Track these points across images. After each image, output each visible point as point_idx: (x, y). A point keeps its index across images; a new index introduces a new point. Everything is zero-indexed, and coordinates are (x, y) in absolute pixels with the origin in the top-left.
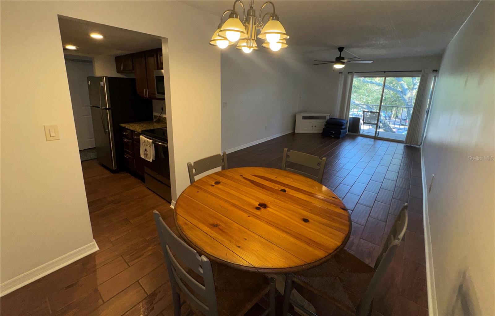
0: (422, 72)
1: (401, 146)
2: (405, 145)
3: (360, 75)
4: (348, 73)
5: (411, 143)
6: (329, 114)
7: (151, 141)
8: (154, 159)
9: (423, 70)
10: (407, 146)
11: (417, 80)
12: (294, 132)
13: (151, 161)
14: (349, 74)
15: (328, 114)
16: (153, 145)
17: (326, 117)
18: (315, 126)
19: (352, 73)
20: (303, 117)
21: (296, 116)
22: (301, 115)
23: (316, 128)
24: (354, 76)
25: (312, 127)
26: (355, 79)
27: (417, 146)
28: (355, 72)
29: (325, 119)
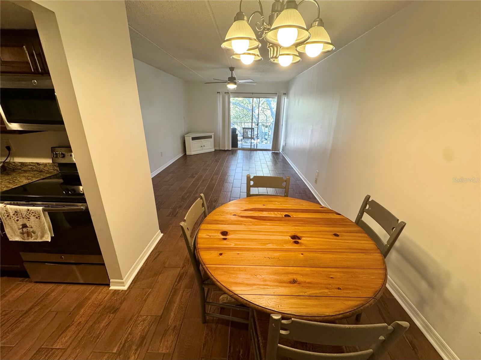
0: (278, 94)
1: (270, 153)
3: (233, 95)
4: (225, 93)
5: (275, 149)
7: (41, 208)
8: (53, 236)
9: (278, 93)
10: (273, 152)
11: (275, 100)
12: (186, 154)
13: (50, 241)
14: (226, 94)
15: (213, 133)
16: (47, 213)
17: (212, 136)
18: (204, 146)
19: (228, 93)
20: (192, 138)
21: (185, 137)
22: (190, 136)
23: (205, 148)
24: (231, 96)
25: (202, 146)
26: (231, 99)
27: (278, 152)
28: (231, 93)
29: (211, 138)
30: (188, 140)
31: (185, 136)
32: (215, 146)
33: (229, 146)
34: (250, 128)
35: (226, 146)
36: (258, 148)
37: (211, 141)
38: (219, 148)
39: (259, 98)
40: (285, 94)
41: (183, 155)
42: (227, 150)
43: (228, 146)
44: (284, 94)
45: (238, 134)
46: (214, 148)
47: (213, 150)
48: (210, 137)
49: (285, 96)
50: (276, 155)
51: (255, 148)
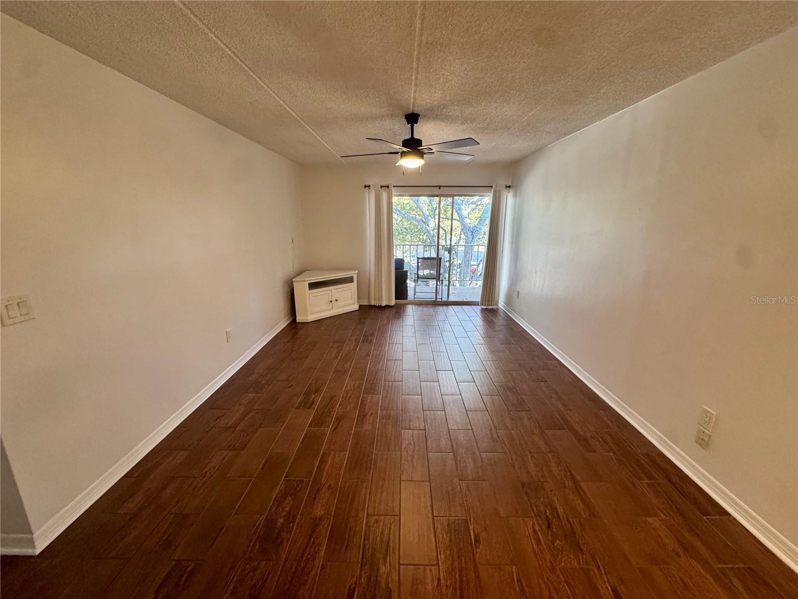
0: (493, 188)
2: (480, 307)
4: (381, 187)
5: (489, 302)
6: (357, 271)
9: (494, 186)
10: (482, 309)
11: (487, 200)
12: (295, 320)
14: (383, 188)
15: (355, 272)
17: (353, 277)
18: (337, 300)
19: (388, 187)
20: (309, 284)
21: (294, 283)
22: (305, 281)
23: (339, 303)
24: (393, 194)
25: (331, 302)
26: (395, 199)
27: (494, 307)
28: (393, 186)
29: (352, 281)
30: (301, 289)
31: (294, 280)
32: (359, 298)
33: (389, 299)
34: (434, 259)
35: (384, 298)
36: (450, 300)
37: (352, 288)
38: (369, 302)
39: (453, 196)
40: (509, 187)
41: (289, 322)
42: (387, 306)
43: (388, 297)
44: (506, 187)
45: (407, 271)
46: (358, 302)
47: (356, 307)
48: (350, 280)
49: (509, 192)
50: (490, 313)
51: (445, 299)
